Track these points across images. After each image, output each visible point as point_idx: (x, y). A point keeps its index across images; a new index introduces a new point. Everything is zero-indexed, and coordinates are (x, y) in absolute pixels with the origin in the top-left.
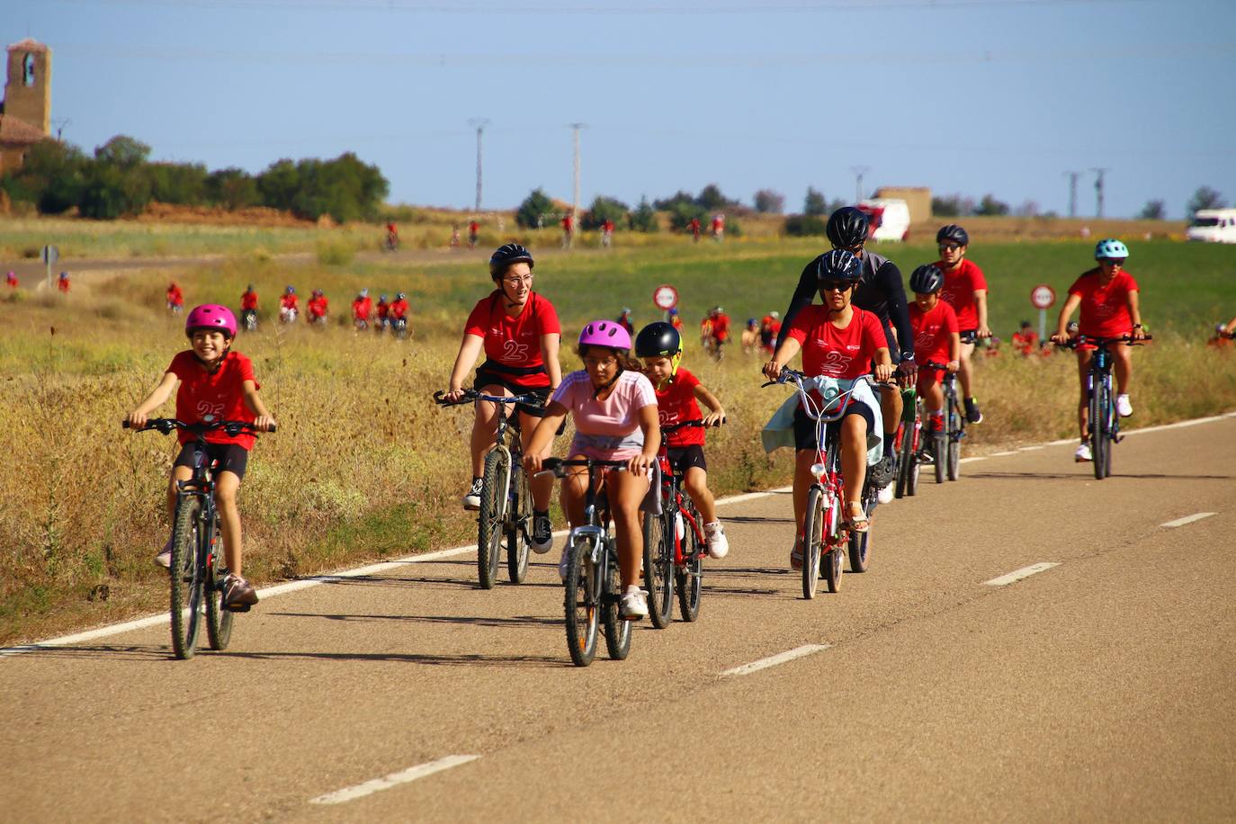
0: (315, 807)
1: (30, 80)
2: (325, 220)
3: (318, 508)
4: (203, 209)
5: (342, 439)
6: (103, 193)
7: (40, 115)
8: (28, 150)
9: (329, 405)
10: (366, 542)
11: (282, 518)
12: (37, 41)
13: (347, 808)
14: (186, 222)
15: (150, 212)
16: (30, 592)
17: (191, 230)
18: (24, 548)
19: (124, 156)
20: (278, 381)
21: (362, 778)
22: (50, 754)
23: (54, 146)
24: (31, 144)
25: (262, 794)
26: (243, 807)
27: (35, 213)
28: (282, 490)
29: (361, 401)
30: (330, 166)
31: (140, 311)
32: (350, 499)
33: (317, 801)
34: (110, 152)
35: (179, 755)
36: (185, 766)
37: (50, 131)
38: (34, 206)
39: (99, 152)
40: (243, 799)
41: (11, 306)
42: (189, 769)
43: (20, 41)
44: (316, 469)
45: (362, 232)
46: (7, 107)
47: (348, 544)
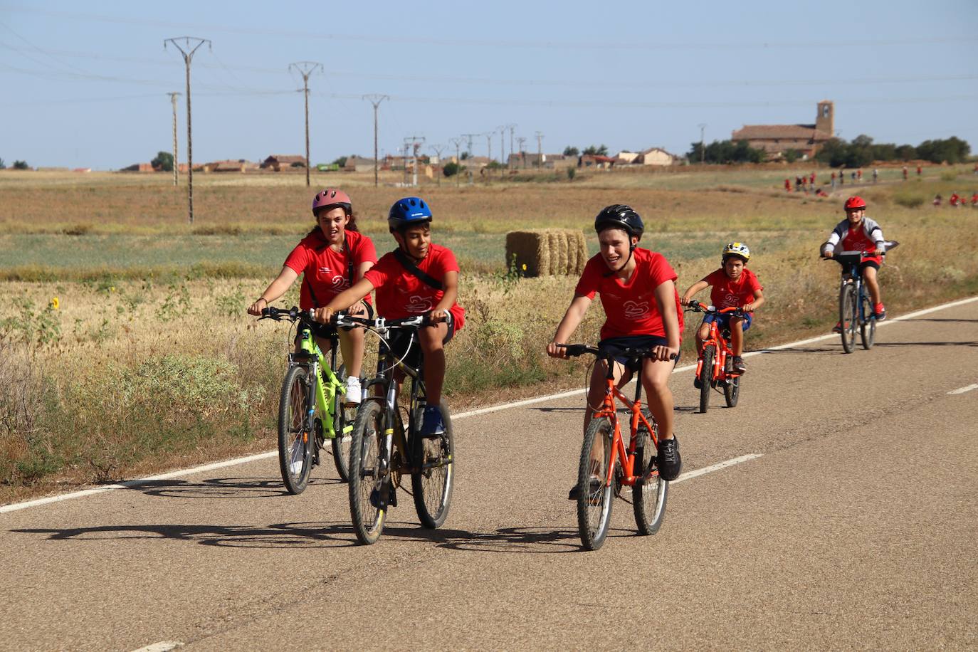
0: (949, 395)
1: (826, 115)
2: (944, 163)
3: (945, 277)
4: (895, 161)
5: (954, 250)
6: (856, 158)
7: (829, 128)
8: (825, 143)
9: (949, 237)
10: (966, 290)
11: (930, 282)
12: (828, 99)
13: (962, 395)
14: (889, 167)
15: (873, 164)
16: (832, 314)
17: (890, 170)
18: (828, 297)
19: (863, 143)
20: (928, 228)
21: (968, 384)
22: (843, 377)
23: (835, 140)
24: (826, 140)
25: (928, 391)
26: (920, 396)
27: (828, 167)
28: (929, 270)
29: (962, 234)
30: (946, 142)
31: (871, 203)
32: (958, 273)
33: (950, 393)
34: (857, 142)
35: (894, 376)
36: (896, 380)
37: (834, 135)
38: (828, 164)
39: (854, 142)
40: (920, 393)
41: (819, 204)
42: (897, 382)
43: (822, 100)
44: (944, 262)
45: (959, 167)
46: (817, 127)
47: (958, 291)
